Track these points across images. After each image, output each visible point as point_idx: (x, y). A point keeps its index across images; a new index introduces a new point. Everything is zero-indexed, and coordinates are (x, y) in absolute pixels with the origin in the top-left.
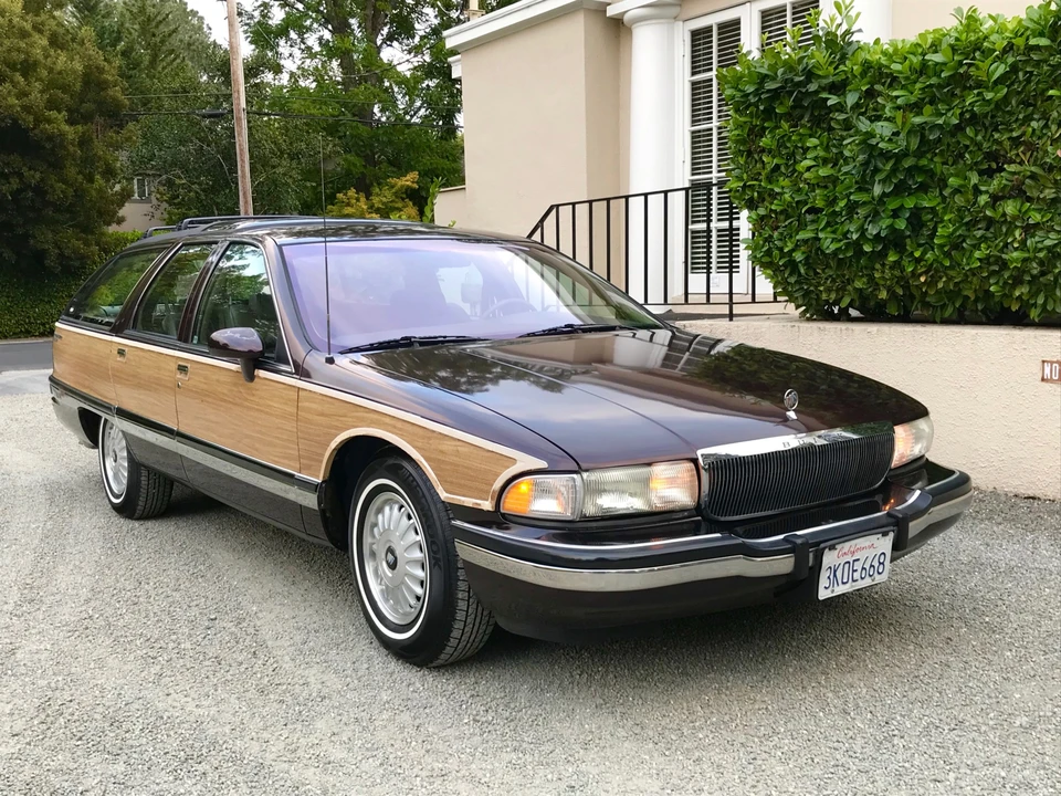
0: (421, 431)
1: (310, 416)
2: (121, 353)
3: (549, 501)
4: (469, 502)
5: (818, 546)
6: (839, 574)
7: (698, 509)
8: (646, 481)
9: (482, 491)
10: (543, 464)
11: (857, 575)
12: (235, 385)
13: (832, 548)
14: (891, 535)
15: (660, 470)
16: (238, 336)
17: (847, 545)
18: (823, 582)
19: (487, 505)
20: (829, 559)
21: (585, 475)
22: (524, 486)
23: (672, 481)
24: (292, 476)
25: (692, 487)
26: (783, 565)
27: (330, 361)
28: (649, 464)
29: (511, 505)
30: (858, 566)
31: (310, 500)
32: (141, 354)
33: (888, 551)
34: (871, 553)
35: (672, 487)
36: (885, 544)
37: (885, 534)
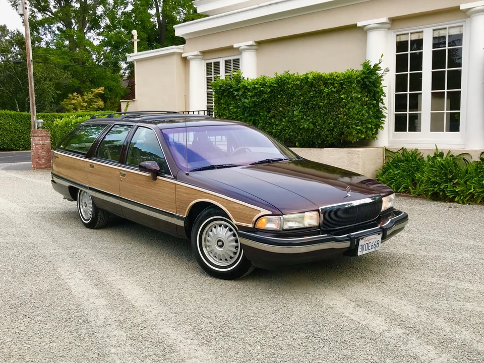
0: (226, 201)
1: (181, 194)
2: (92, 166)
3: (271, 224)
4: (244, 224)
5: (358, 239)
6: (364, 247)
7: (319, 226)
8: (303, 218)
9: (249, 221)
10: (271, 213)
11: (370, 248)
12: (148, 181)
13: (362, 239)
14: (381, 234)
15: (307, 214)
16: (150, 164)
17: (367, 238)
18: (359, 250)
19: (251, 226)
20: (361, 242)
21: (284, 216)
22: (264, 220)
23: (311, 217)
24: (174, 214)
25: (318, 219)
26: (347, 244)
27: (187, 174)
28: (304, 212)
29: (260, 225)
30: (370, 245)
31: (181, 223)
32: (101, 167)
33: (380, 239)
34: (374, 240)
35: (311, 219)
36: (379, 237)
37: (379, 234)
